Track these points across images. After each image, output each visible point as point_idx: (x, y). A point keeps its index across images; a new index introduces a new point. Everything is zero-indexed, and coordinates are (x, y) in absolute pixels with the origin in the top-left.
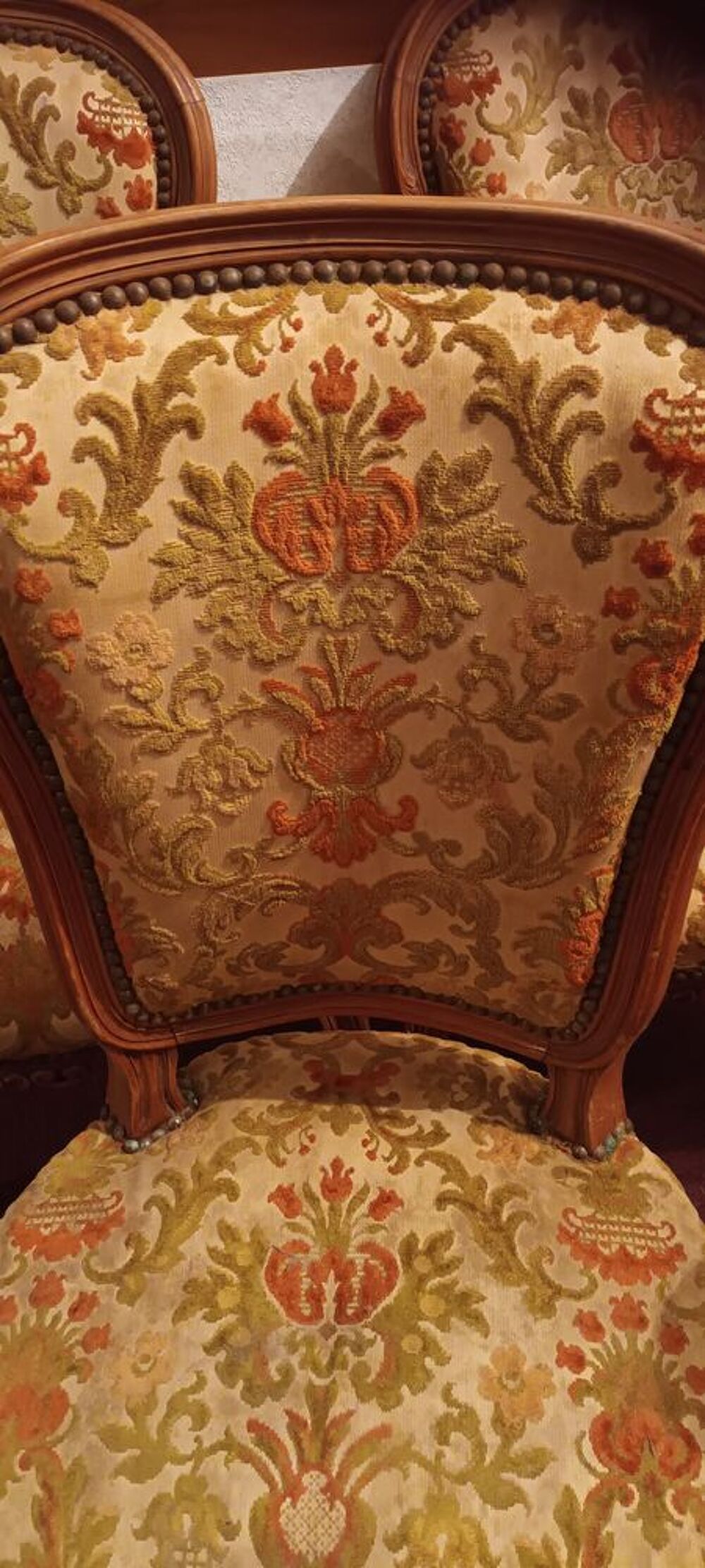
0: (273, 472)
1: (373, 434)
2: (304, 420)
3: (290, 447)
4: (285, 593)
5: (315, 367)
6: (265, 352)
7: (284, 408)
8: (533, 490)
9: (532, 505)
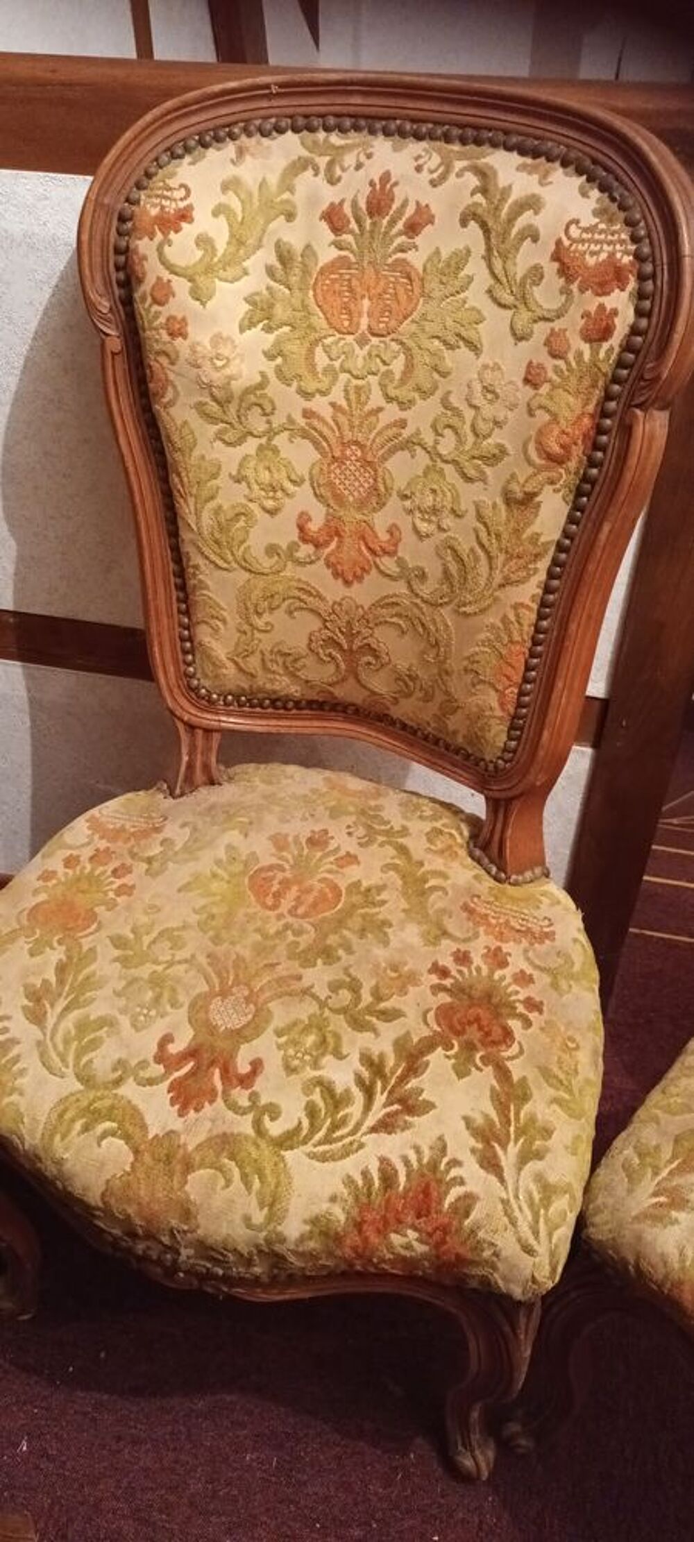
0: (334, 253)
1: (400, 234)
2: (359, 221)
3: (348, 238)
4: (329, 341)
5: (372, 184)
6: (343, 170)
7: (347, 209)
8: (492, 282)
9: (489, 291)
